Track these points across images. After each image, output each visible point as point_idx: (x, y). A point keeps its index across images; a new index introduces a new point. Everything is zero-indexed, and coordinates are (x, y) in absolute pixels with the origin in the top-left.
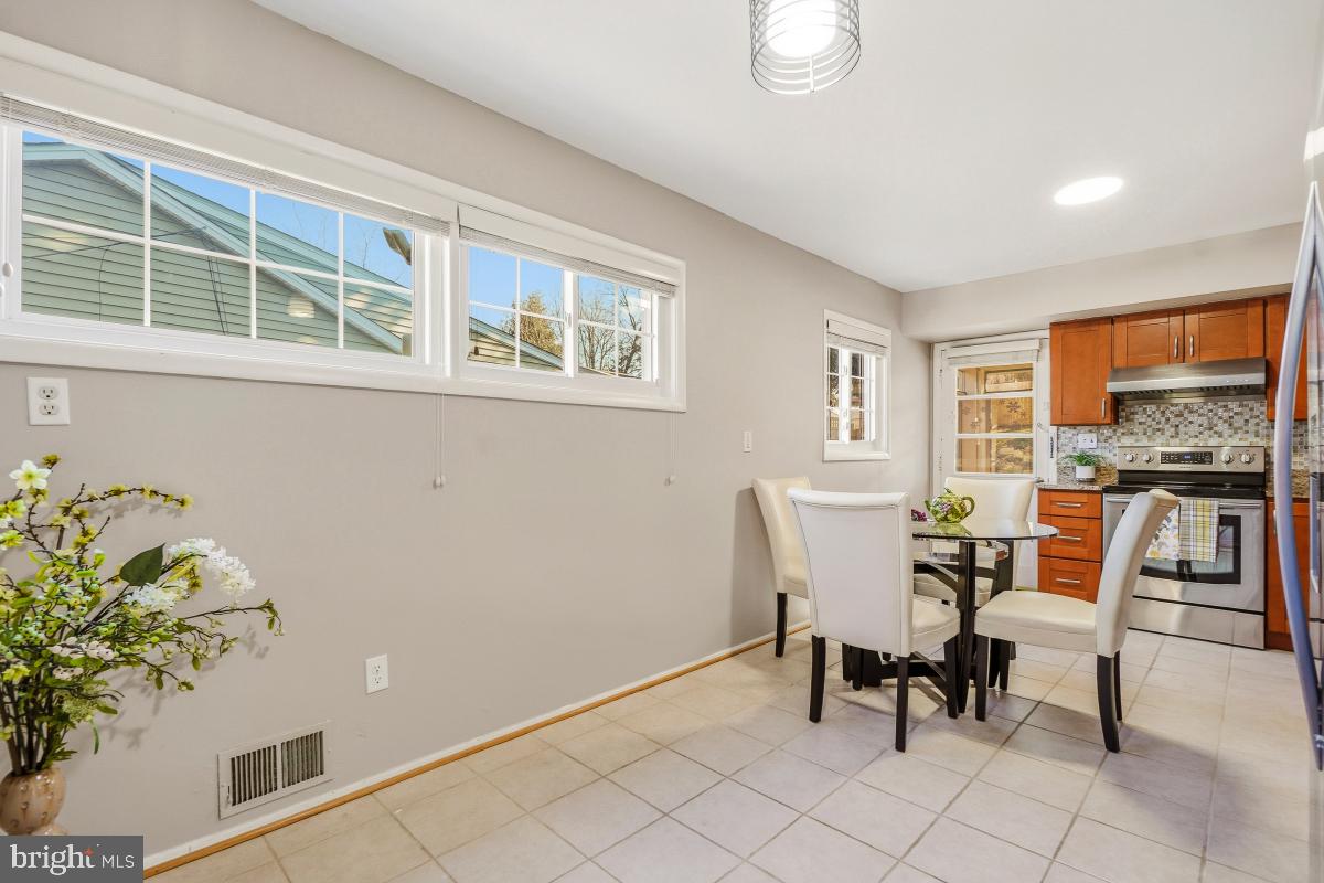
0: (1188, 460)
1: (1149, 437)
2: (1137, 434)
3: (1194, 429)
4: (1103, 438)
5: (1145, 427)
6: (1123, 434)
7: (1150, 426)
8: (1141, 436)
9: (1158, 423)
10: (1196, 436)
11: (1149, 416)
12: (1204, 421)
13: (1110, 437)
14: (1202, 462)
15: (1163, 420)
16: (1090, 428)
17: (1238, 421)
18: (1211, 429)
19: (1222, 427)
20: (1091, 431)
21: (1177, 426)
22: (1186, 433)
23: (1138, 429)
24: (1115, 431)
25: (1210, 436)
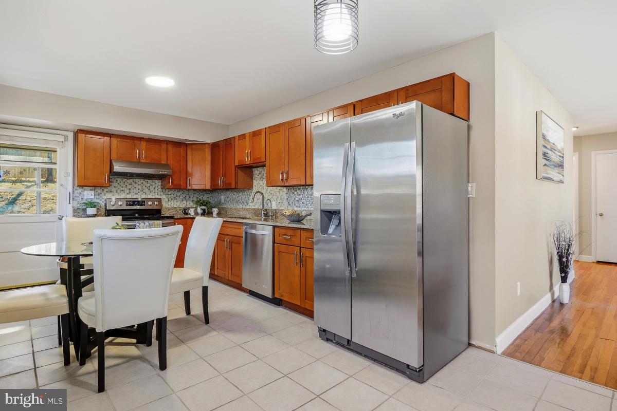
0: (136, 204)
1: (119, 194)
2: (113, 192)
3: (136, 191)
4: (97, 193)
5: (117, 189)
6: (107, 192)
7: (119, 189)
8: (115, 193)
9: (122, 187)
10: (137, 194)
11: (119, 184)
12: (140, 187)
13: (101, 194)
14: (142, 205)
15: (124, 186)
16: (91, 188)
17: (152, 188)
18: (142, 191)
19: (146, 190)
20: (91, 190)
21: (130, 189)
22: (133, 192)
23: (114, 189)
24: (103, 190)
25: (142, 194)
